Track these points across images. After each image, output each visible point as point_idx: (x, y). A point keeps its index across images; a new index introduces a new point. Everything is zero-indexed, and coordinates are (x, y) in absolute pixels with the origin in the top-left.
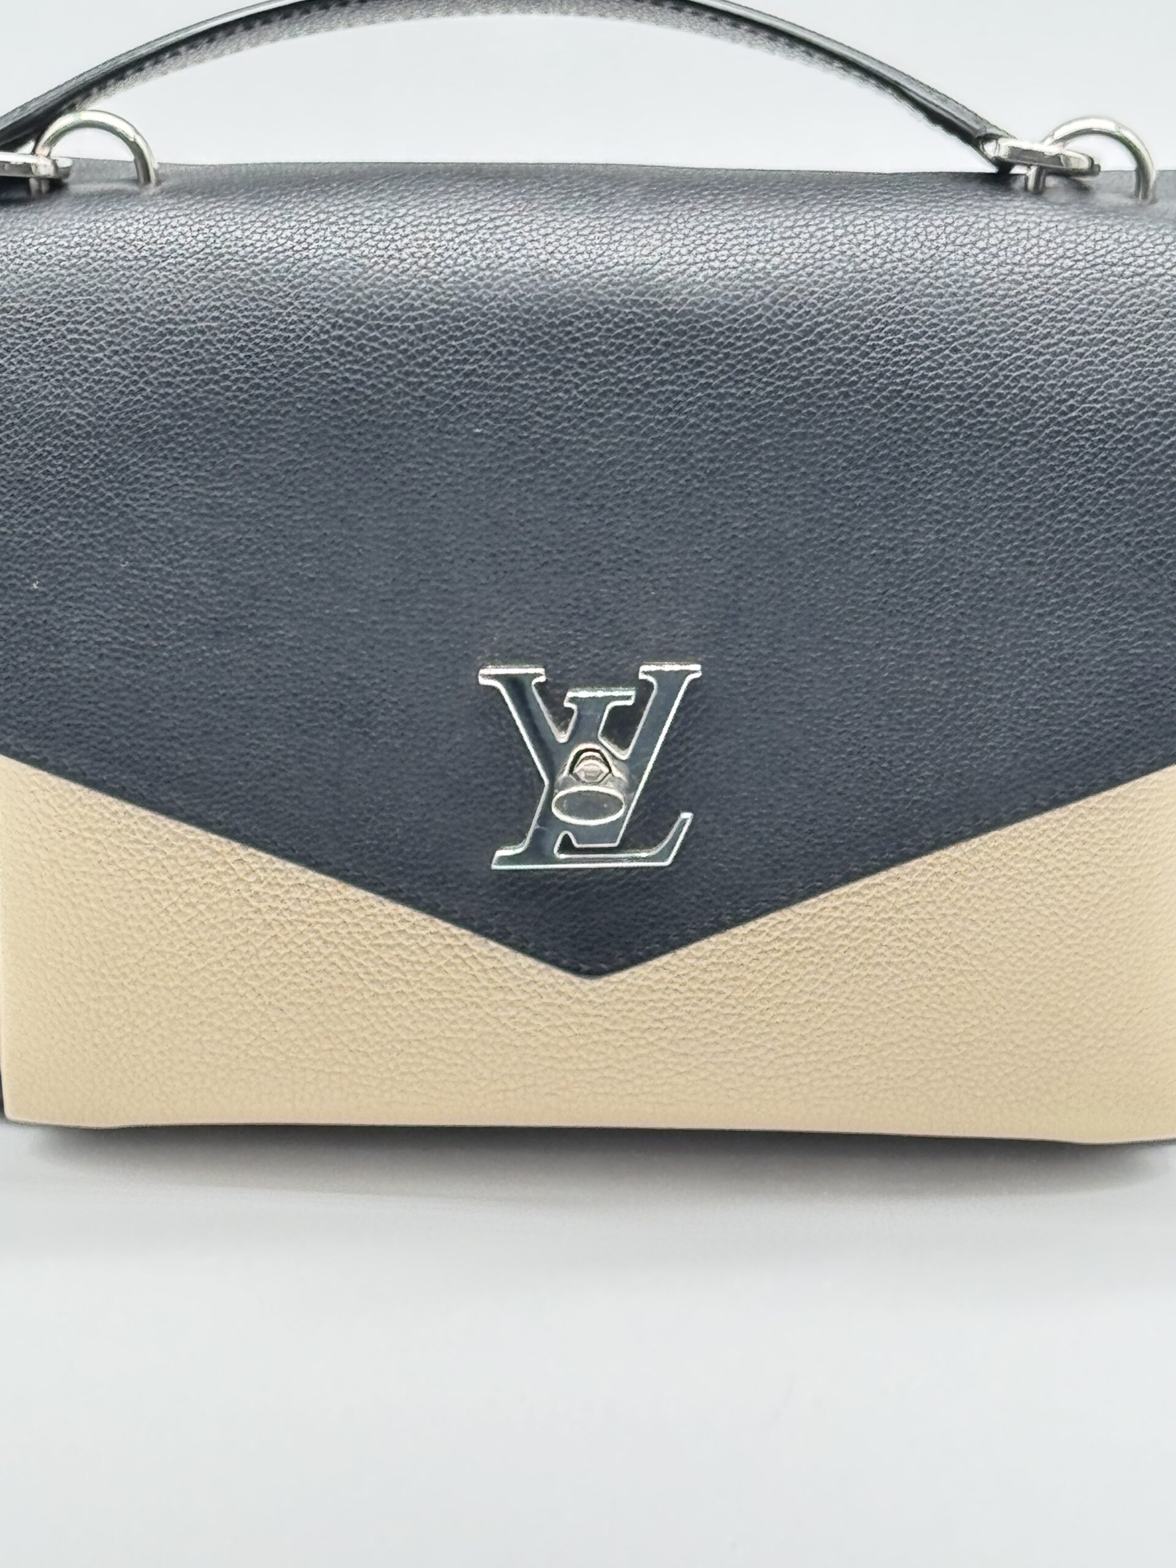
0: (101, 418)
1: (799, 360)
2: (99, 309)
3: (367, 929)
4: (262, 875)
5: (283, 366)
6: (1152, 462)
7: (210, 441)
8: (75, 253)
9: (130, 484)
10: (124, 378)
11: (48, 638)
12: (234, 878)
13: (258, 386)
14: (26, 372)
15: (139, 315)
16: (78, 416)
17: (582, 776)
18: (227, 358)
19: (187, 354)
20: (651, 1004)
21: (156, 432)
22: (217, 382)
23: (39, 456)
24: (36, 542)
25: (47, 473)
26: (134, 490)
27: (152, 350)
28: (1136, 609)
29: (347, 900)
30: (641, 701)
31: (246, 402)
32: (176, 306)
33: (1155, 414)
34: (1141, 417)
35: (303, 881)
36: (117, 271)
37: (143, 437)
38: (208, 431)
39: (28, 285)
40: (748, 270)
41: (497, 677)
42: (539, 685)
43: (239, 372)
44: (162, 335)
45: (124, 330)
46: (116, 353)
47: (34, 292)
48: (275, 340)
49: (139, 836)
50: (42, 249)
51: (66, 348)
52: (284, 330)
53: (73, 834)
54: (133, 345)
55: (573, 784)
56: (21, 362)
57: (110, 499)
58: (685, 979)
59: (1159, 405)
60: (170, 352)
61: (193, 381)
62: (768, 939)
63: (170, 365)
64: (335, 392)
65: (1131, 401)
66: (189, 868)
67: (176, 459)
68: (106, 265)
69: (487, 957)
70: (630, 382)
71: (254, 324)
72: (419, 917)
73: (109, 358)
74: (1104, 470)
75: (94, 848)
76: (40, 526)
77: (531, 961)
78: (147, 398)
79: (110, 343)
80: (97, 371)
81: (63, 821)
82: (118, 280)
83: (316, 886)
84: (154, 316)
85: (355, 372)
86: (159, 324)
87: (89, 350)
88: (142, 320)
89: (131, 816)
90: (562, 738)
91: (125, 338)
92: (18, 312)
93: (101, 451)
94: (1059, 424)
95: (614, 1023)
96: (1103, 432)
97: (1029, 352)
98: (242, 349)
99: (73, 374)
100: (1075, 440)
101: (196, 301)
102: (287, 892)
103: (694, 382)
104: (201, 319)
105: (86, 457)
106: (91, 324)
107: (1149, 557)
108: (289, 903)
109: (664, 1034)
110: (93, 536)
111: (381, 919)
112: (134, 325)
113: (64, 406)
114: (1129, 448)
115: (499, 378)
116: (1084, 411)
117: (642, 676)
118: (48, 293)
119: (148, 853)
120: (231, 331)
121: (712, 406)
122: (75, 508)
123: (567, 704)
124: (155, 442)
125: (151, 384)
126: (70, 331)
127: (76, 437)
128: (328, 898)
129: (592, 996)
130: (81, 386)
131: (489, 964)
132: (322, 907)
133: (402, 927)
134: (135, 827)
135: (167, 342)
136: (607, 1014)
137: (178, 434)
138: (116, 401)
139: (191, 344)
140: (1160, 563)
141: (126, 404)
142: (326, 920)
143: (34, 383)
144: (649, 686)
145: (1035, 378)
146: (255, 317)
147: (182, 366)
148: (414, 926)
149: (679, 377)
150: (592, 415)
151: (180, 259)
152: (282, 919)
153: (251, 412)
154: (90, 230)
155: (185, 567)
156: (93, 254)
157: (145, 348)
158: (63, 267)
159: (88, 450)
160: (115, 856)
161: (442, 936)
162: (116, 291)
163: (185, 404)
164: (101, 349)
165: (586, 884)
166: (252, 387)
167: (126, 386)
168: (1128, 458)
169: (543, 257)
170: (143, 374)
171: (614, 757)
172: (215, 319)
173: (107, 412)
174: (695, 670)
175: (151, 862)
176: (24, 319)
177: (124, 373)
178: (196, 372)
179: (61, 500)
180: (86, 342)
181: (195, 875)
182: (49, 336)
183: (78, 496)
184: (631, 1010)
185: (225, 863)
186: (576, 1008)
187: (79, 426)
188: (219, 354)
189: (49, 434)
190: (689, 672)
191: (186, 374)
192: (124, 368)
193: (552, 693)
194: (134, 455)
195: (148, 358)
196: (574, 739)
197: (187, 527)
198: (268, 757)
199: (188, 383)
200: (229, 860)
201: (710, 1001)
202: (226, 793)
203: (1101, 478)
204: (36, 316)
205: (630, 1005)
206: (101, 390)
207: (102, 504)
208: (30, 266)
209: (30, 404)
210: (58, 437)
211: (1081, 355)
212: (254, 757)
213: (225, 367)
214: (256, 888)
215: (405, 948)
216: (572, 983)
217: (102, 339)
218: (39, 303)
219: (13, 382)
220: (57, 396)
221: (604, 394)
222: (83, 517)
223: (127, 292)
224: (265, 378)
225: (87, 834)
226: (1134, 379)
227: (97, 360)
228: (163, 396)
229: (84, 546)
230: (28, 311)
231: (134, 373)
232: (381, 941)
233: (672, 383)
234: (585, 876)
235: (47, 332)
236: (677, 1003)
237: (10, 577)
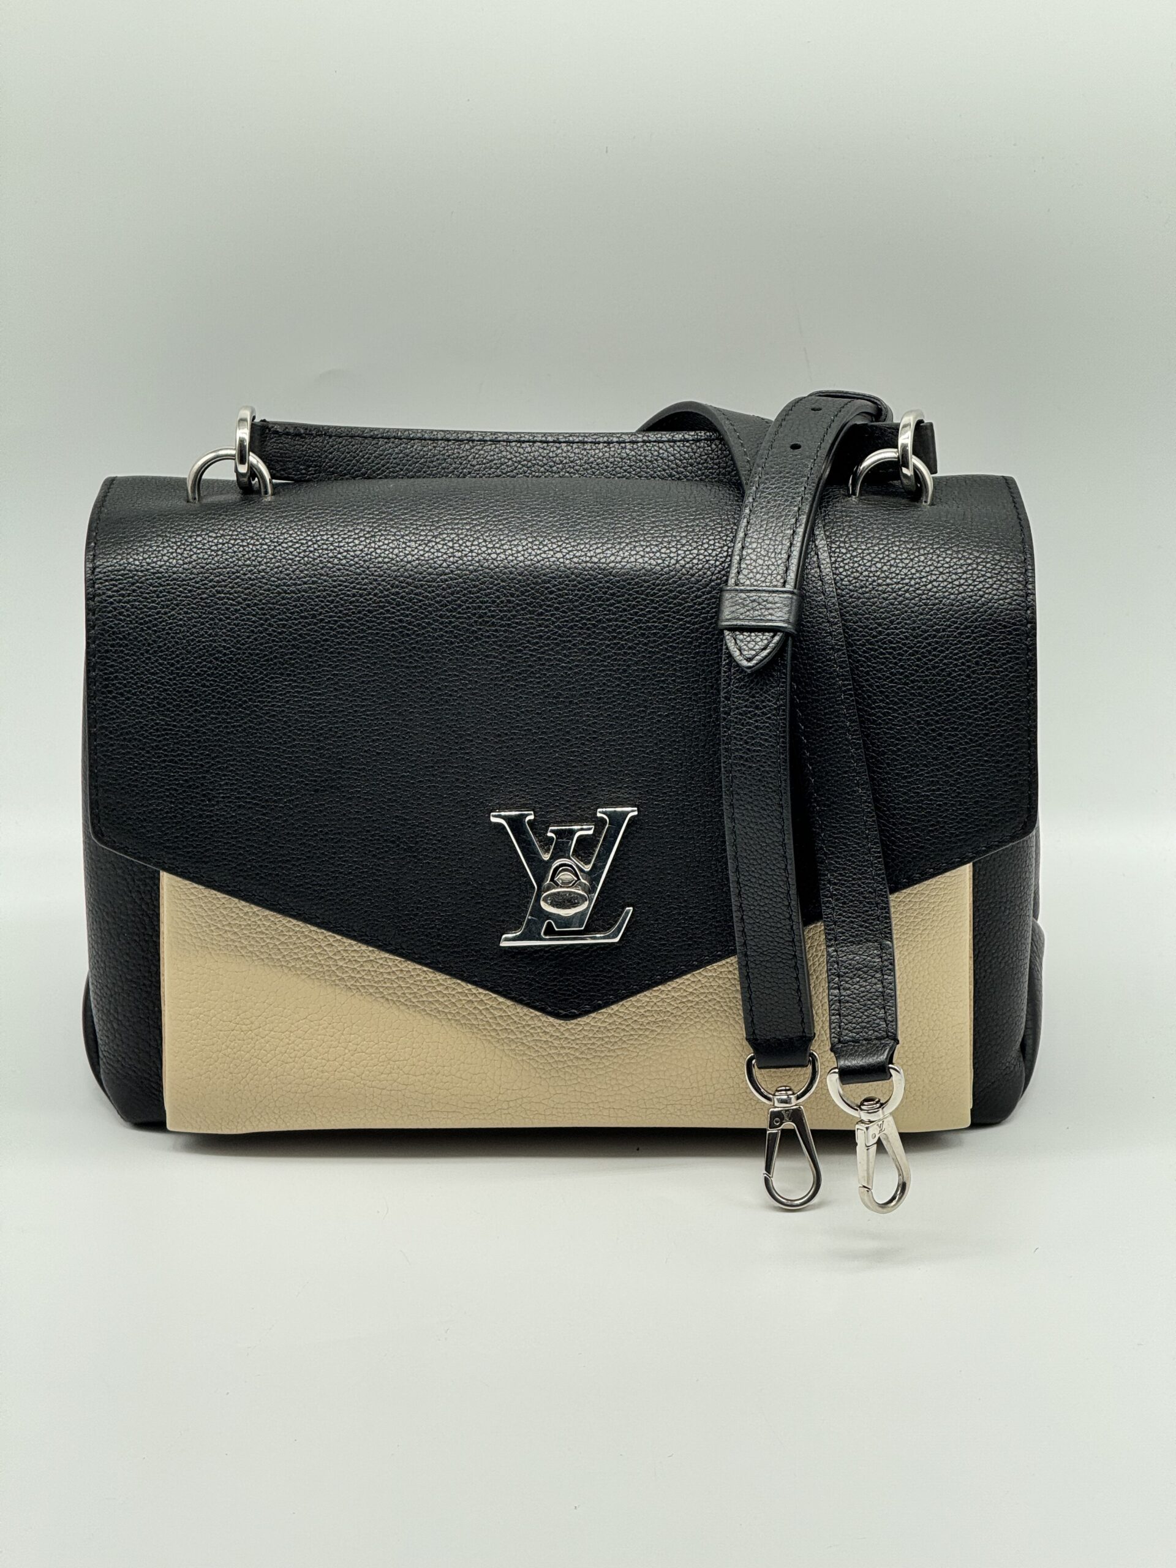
0: (239, 649)
1: (700, 604)
2: (238, 577)
3: (415, 990)
4: (345, 955)
5: (359, 612)
6: (934, 668)
7: (311, 662)
8: (221, 541)
9: (259, 692)
10: (254, 622)
11: (204, 795)
12: (326, 957)
13: (343, 626)
14: (190, 619)
15: (264, 581)
16: (224, 647)
17: (559, 882)
18: (322, 607)
19: (295, 606)
20: (607, 1040)
21: (276, 657)
22: (315, 624)
23: (198, 674)
24: (196, 731)
25: (204, 686)
26: (261, 696)
27: (273, 604)
28: (925, 765)
29: (402, 971)
30: (598, 832)
31: (335, 636)
32: (288, 575)
33: (935, 636)
34: (926, 638)
35: (372, 958)
36: (248, 552)
37: (267, 660)
38: (310, 656)
39: (190, 563)
40: (665, 547)
41: (504, 818)
42: (530, 822)
43: (331, 617)
44: (279, 593)
45: (254, 590)
46: (248, 605)
47: (194, 567)
48: (354, 595)
49: (263, 929)
50: (199, 539)
51: (216, 604)
52: (360, 589)
53: (218, 928)
54: (260, 601)
55: (554, 888)
56: (186, 613)
57: (245, 702)
58: (630, 1022)
59: (938, 631)
60: (285, 604)
61: (300, 623)
62: (685, 994)
63: (284, 613)
64: (394, 629)
65: (919, 628)
66: (296, 951)
67: (289, 675)
68: (241, 549)
69: (496, 1009)
70: (589, 619)
71: (340, 585)
72: (450, 981)
73: (244, 609)
74: (902, 674)
75: (233, 937)
76: (199, 720)
77: (526, 1010)
78: (270, 635)
79: (245, 600)
80: (237, 618)
81: (211, 919)
82: (249, 559)
83: (381, 962)
84: (274, 581)
85: (407, 616)
86: (277, 586)
87: (231, 605)
88: (266, 584)
89: (258, 915)
90: (546, 857)
91: (255, 596)
92: (184, 580)
93: (239, 670)
94: (871, 644)
95: (582, 1053)
96: (901, 648)
97: (851, 597)
98: (332, 602)
99: (221, 620)
100: (882, 653)
101: (301, 571)
102: (362, 966)
103: (631, 619)
104: (305, 583)
105: (229, 674)
106: (232, 588)
107: (933, 730)
108: (363, 974)
109: (615, 1060)
110: (234, 727)
111: (425, 984)
112: (260, 587)
113: (215, 642)
114: (919, 659)
115: (501, 619)
116: (888, 635)
117: (599, 815)
118: (203, 568)
119: (268, 941)
120: (325, 590)
121: (643, 635)
122: (222, 708)
123: (550, 834)
124: (275, 664)
125: (272, 626)
126: (219, 592)
127: (222, 662)
128: (389, 970)
129: (567, 1035)
130: (226, 627)
131: (497, 1013)
132: (385, 976)
133: (439, 989)
134: (259, 922)
135: (283, 598)
136: (577, 1047)
137: (290, 659)
138: (248, 637)
139: (298, 599)
140: (940, 735)
141: (256, 639)
142: (388, 985)
143: (195, 626)
144: (602, 820)
145: (856, 614)
146: (341, 581)
147: (292, 613)
148: (447, 988)
149: (621, 616)
150: (564, 641)
151: (290, 544)
152: (358, 984)
153: (339, 643)
154: (230, 526)
155: (295, 746)
156: (232, 542)
157: (269, 602)
158: (212, 551)
159: (231, 670)
160: (246, 943)
161: (466, 995)
162: (248, 566)
163: (295, 639)
164: (239, 603)
165: (563, 955)
166: (339, 626)
167: (256, 627)
168: (917, 666)
169: (530, 540)
170: (267, 620)
171: (581, 870)
172: (313, 582)
173: (243, 644)
174: (632, 812)
175: (271, 946)
176: (188, 585)
177: (254, 619)
178: (302, 617)
179: (213, 703)
180: (228, 599)
181: (300, 956)
182: (205, 596)
183: (224, 701)
184: (593, 1044)
185: (320, 946)
186: (556, 1043)
187: (225, 655)
188: (317, 605)
189: (205, 660)
190: (628, 813)
191: (295, 619)
192: (254, 616)
193: (538, 827)
194: (261, 673)
195: (271, 609)
196: (554, 858)
197: (297, 720)
198: (350, 873)
199: (296, 625)
200: (323, 945)
201: (647, 1037)
202: (322, 897)
203: (900, 679)
204: (197, 582)
205: (593, 1040)
206: (239, 630)
207: (240, 706)
208: (191, 550)
209: (193, 640)
210: (211, 662)
211: (885, 599)
212: (341, 873)
213: (321, 613)
214: (341, 963)
215: (441, 1003)
216: (553, 1026)
217: (240, 597)
218: (198, 574)
219: (181, 625)
220: (210, 635)
221: (571, 628)
222: (227, 714)
223: (255, 566)
224: (348, 621)
225: (227, 928)
226: (921, 614)
227: (236, 611)
228: (280, 633)
229: (228, 733)
230: (190, 579)
231: (261, 619)
232: (425, 999)
233: (616, 620)
234: (562, 950)
235: (204, 593)
236: (624, 1039)
237: (178, 755)
